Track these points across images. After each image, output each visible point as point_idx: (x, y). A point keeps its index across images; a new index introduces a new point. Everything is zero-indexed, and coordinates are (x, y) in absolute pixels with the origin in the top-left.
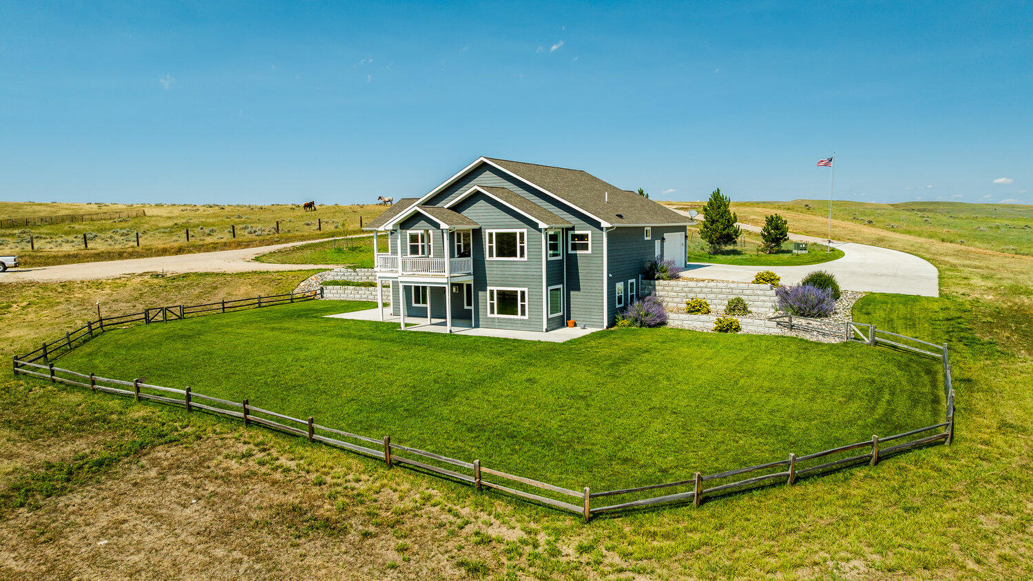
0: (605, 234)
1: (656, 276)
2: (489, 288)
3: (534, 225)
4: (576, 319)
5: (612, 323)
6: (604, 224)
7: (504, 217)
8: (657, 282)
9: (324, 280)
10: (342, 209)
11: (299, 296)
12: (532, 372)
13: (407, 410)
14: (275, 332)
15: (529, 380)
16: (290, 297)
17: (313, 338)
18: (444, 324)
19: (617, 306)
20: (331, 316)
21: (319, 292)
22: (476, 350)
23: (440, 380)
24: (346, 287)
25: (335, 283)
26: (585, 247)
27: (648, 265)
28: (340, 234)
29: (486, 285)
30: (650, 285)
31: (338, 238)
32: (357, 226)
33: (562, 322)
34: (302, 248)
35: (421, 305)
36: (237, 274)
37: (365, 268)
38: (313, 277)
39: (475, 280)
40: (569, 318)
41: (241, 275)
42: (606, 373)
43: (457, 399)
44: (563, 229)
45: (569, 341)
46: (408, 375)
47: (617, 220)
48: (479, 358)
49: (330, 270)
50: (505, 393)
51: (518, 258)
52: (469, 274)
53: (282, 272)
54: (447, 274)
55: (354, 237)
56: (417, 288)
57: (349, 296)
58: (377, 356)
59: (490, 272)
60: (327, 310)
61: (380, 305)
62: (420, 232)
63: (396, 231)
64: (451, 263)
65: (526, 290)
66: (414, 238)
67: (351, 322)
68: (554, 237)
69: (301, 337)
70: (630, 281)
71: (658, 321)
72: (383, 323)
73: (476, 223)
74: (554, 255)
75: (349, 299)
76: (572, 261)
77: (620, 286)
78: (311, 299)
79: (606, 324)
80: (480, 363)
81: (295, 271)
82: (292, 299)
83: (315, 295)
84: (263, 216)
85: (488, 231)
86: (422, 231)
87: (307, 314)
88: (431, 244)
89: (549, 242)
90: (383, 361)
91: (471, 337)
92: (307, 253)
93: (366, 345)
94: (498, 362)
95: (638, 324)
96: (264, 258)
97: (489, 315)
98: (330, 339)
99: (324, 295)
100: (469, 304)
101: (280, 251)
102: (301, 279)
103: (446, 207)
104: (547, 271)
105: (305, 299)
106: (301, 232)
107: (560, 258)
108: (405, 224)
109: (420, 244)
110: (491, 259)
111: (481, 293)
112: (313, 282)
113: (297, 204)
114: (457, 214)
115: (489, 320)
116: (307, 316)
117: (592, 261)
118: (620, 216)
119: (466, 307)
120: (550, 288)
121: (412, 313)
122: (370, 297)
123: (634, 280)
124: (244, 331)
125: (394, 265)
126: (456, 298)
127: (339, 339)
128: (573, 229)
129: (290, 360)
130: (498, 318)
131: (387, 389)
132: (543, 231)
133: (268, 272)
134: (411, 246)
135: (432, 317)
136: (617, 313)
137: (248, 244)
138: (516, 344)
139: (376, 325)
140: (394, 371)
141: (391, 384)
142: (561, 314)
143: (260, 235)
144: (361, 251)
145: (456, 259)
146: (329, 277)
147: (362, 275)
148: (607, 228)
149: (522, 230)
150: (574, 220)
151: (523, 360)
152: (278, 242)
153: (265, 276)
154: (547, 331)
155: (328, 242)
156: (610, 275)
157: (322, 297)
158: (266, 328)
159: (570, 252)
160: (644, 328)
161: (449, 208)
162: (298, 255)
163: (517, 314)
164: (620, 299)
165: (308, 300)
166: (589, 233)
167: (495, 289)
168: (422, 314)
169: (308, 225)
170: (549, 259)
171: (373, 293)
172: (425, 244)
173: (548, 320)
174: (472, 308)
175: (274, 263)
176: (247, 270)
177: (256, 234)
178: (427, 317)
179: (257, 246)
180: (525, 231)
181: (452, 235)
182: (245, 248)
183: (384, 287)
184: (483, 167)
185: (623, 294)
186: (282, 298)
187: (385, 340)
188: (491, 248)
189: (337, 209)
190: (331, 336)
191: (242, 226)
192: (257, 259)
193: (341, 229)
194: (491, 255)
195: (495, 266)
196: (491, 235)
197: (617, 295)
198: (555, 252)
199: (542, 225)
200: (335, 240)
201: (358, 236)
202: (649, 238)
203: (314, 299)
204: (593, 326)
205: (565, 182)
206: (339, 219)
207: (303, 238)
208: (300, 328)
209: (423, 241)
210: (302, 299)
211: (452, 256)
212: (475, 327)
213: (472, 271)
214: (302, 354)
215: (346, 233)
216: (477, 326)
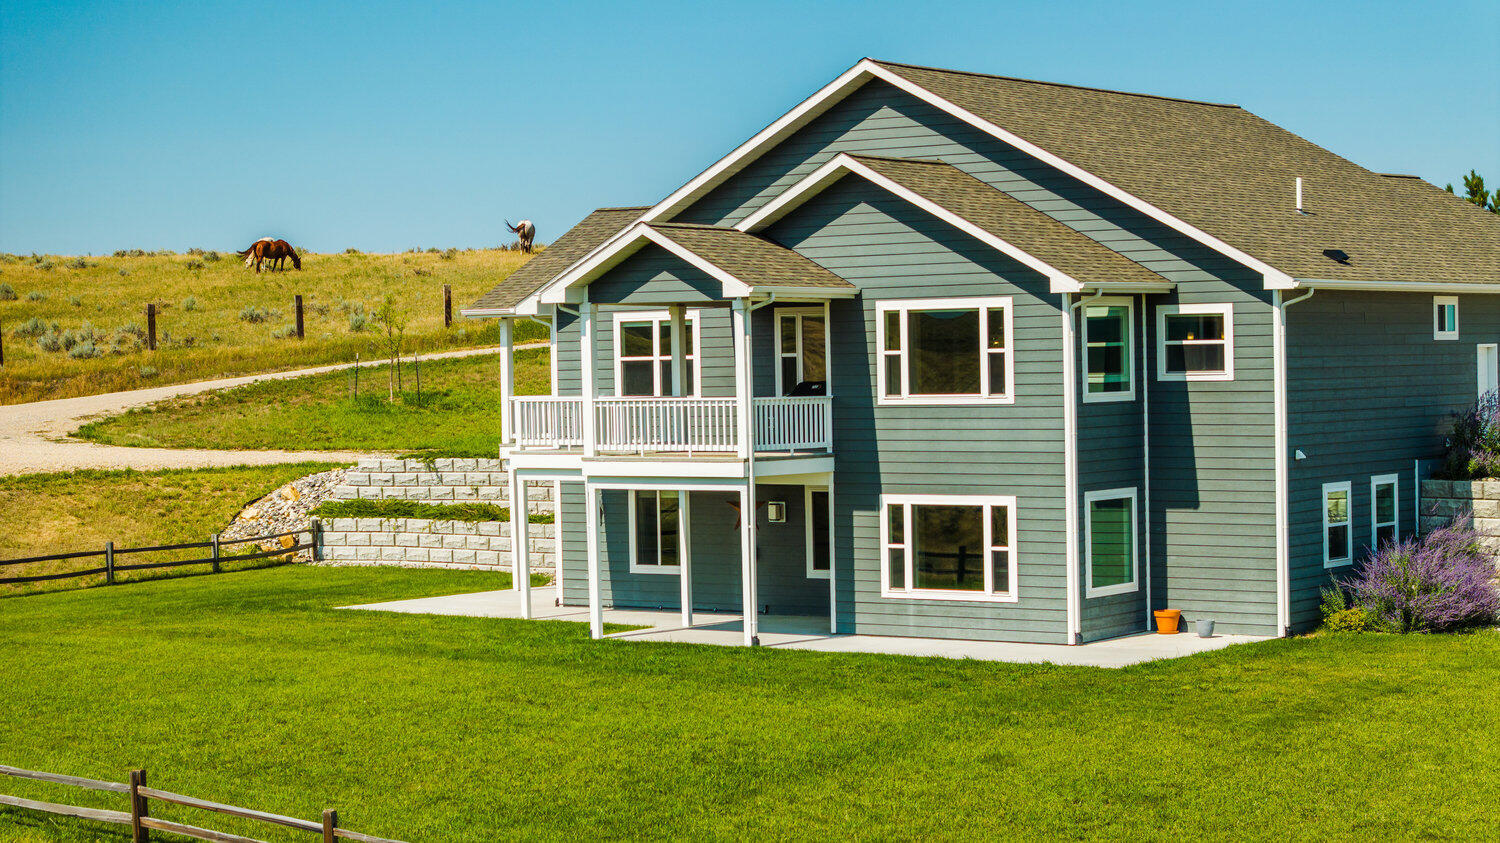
0: (1277, 314)
1: (1473, 464)
2: (887, 500)
3: (1036, 284)
4: (1184, 605)
5: (1307, 618)
6: (1276, 280)
7: (936, 258)
8: (1476, 485)
9: (326, 498)
10: (377, 264)
11: (235, 550)
12: (1005, 740)
13: (608, 823)
14: (178, 642)
15: (994, 759)
16: (210, 553)
17: (301, 654)
18: (738, 627)
19: (1328, 563)
20: (356, 607)
21: (306, 538)
22: (834, 686)
23: (710, 756)
24: (401, 521)
25: (362, 509)
26: (1212, 359)
27: (1448, 427)
28: (372, 350)
29: (876, 489)
30: (1452, 495)
31: (367, 364)
32: (432, 322)
33: (1136, 616)
34: (241, 397)
35: (659, 569)
36: (25, 480)
37: (465, 455)
38: (286, 490)
39: (839, 475)
40: (1161, 602)
41: (40, 482)
42: (1244, 744)
43: (760, 800)
44: (1137, 298)
45: (1146, 666)
46: (613, 743)
47: (1323, 269)
48: (843, 705)
49: (345, 467)
50: (911, 788)
51: (984, 397)
52: (820, 452)
53: (177, 472)
54: (744, 447)
55: (424, 358)
56: (646, 502)
57: (412, 552)
58: (513, 699)
59: (892, 446)
60: (339, 593)
61: (520, 579)
62: (657, 318)
63: (575, 307)
64: (758, 414)
65: (1009, 502)
66: (637, 339)
67: (427, 621)
68: (1105, 329)
69: (265, 653)
70: (1377, 481)
71: (1467, 607)
72: (532, 623)
73: (844, 282)
74: (1108, 387)
75: (411, 565)
76: (1171, 406)
77: (1336, 496)
78: (280, 564)
79: (1283, 620)
80: (844, 718)
81: (222, 471)
82: (216, 561)
83: (296, 547)
84: (91, 291)
85: (882, 307)
86: (665, 315)
87: (273, 602)
88: (696, 357)
89: (1086, 345)
90: (534, 711)
91: (823, 654)
92: (261, 414)
93: (478, 673)
94: (900, 715)
95: (1397, 623)
96: (112, 430)
97: (886, 591)
98: (360, 658)
99: (326, 550)
100: (822, 562)
101: (163, 408)
102: (244, 497)
103: (743, 227)
104: (1081, 440)
105: (262, 561)
106: (232, 343)
107: (1128, 396)
108: (607, 286)
109: (656, 358)
110: (894, 401)
111: (859, 517)
112: (286, 506)
113: (208, 249)
114: (781, 251)
115: (889, 609)
116: (276, 608)
117: (1235, 408)
118: (1340, 257)
119: (812, 573)
120: (1091, 497)
121: (628, 593)
122: (484, 555)
123: (1392, 479)
124: (81, 637)
125: (567, 424)
126: (777, 544)
127: (390, 660)
128: (1172, 297)
129: (240, 705)
130: (918, 603)
131: (545, 776)
132: (1065, 302)
133: (129, 472)
134: (627, 366)
135: (696, 610)
136: (1330, 586)
137: (49, 387)
138: (969, 673)
139: (510, 628)
140: (568, 735)
141: (557, 764)
142: (1131, 587)
143: (89, 356)
144: (447, 407)
145: (779, 399)
146: (342, 489)
147: (457, 480)
148: (1287, 294)
149: (995, 303)
150: (1173, 269)
151: (981, 711)
152: (151, 380)
153: (122, 487)
154: (1080, 640)
155: (333, 376)
156: (1300, 455)
157: (318, 557)
158: (147, 632)
159: (1163, 375)
160: (1416, 634)
161: (752, 232)
162: (230, 419)
163: (981, 588)
164: (1337, 535)
165: (271, 565)
166: (1226, 310)
167: (908, 501)
168: (663, 598)
169: (254, 319)
170: (1089, 398)
171: (495, 542)
172: (674, 357)
173: (1085, 603)
174: (831, 574)
175: (148, 446)
176: (58, 468)
177: (76, 350)
178: (678, 609)
179: (80, 394)
180: (1005, 303)
181: (762, 317)
182: (39, 399)
183: (532, 520)
184: (868, 95)
185: (1349, 523)
186: (182, 555)
187: (540, 662)
188: (893, 363)
189: (355, 268)
190: (361, 651)
191: (20, 326)
192: (87, 433)
193: (378, 333)
194: (893, 388)
195: (907, 424)
196: (892, 319)
197: (1327, 524)
198: (1113, 378)
199: (1062, 283)
200: (357, 370)
201: (436, 356)
202: (1451, 335)
203: (289, 562)
204: (1242, 628)
205: (1157, 145)
206: (368, 300)
207: (239, 364)
208: (259, 632)
209: (666, 349)
210: (250, 563)
211: (762, 386)
212: (839, 633)
213: (828, 443)
214: (277, 694)
215: (397, 346)
216: (847, 629)
